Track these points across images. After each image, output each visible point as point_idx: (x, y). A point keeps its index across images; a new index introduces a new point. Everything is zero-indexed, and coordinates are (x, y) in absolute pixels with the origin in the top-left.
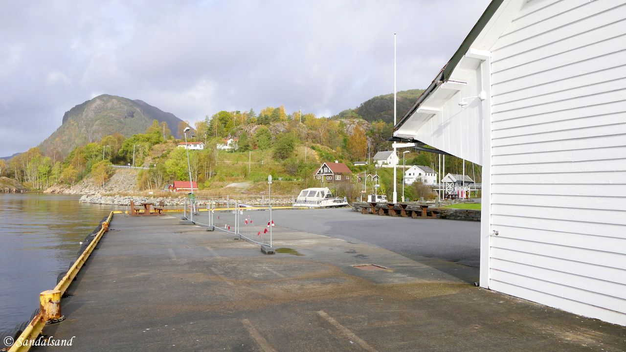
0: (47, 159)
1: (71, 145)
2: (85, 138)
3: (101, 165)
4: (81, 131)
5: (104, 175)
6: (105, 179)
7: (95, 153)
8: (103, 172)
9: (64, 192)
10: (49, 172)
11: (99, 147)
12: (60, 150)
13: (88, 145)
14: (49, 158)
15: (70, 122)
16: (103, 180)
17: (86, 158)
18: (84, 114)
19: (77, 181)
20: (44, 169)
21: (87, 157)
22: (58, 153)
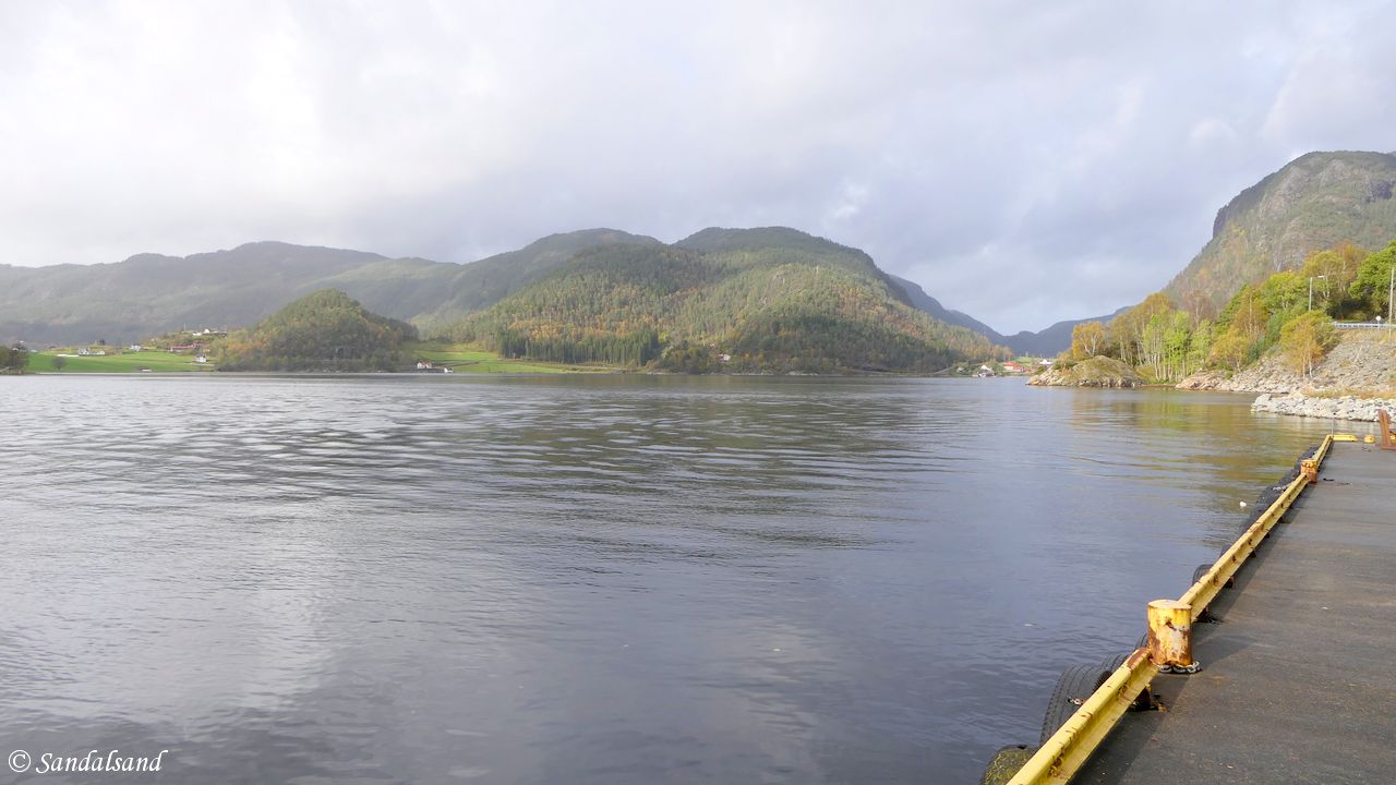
0: (1182, 315)
1: (1232, 282)
2: (1265, 264)
3: (1304, 324)
4: (1254, 248)
5: (1311, 346)
6: (1314, 356)
7: (1287, 295)
8: (1309, 340)
9: (1218, 386)
10: (1187, 343)
11: (1298, 281)
12: (1209, 294)
13: (1271, 278)
14: (1186, 315)
15: (1230, 230)
16: (1310, 358)
17: (1267, 310)
18: (1262, 207)
19: (1246, 363)
20: (1175, 338)
21: (1271, 307)
22: (1204, 300)
